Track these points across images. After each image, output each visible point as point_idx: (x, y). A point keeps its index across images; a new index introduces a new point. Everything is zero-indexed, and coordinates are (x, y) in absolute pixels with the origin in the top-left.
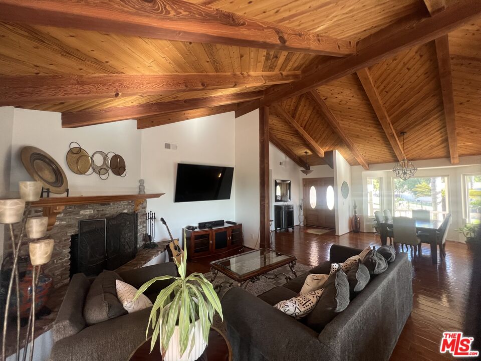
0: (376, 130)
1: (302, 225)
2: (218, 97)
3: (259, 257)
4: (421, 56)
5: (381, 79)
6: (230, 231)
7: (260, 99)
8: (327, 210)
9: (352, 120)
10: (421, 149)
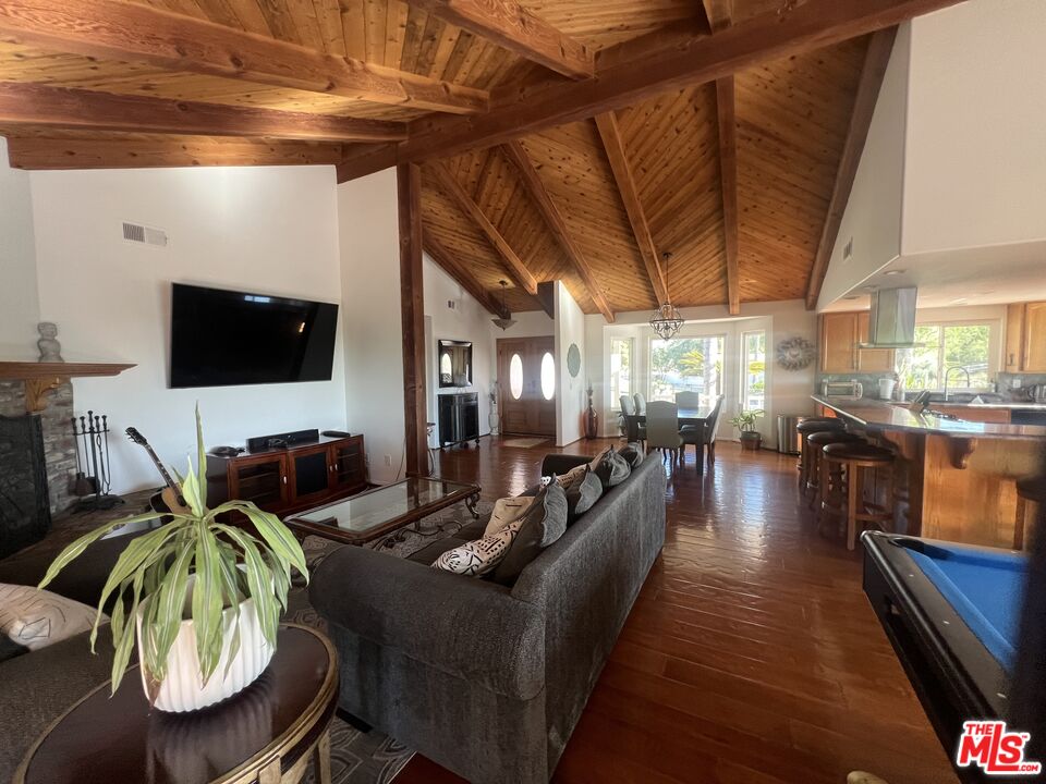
0: (625, 244)
1: (495, 433)
2: (284, 114)
3: (406, 500)
4: (696, 109)
5: (638, 140)
6: (335, 452)
7: (397, 142)
8: (542, 401)
9: (586, 219)
10: (691, 286)
